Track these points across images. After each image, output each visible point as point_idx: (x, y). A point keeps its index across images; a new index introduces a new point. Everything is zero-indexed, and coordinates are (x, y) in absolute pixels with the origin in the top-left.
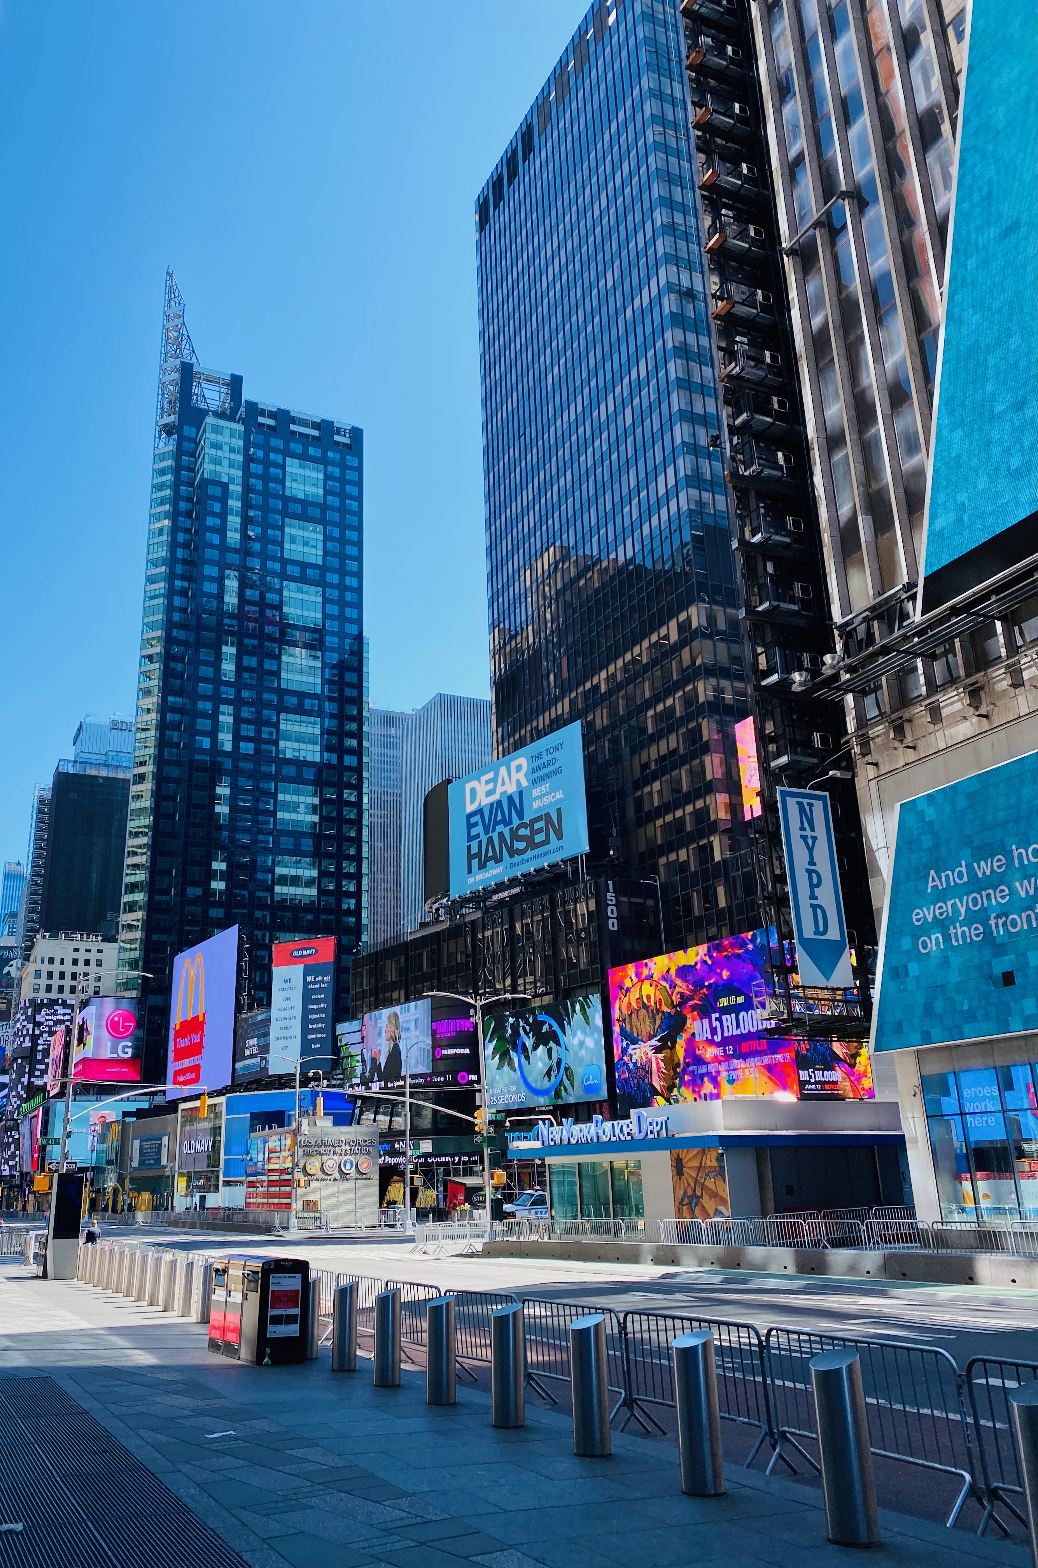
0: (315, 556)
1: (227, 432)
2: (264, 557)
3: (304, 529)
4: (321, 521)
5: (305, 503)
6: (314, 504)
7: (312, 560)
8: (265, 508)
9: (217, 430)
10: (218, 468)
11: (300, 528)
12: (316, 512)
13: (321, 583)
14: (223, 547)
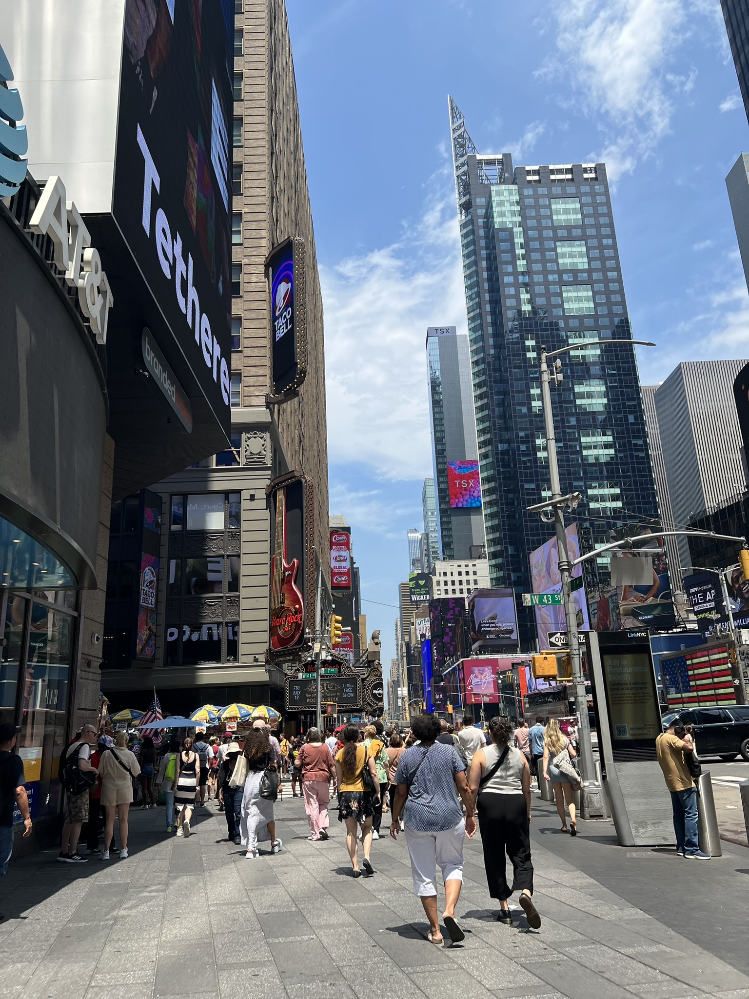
0: (582, 263)
1: (506, 193)
2: (545, 272)
3: (571, 246)
4: (583, 238)
5: (569, 228)
6: (576, 227)
7: (580, 267)
8: (541, 239)
9: (499, 193)
10: (504, 219)
11: (568, 246)
12: (577, 232)
13: (590, 282)
14: (515, 273)
